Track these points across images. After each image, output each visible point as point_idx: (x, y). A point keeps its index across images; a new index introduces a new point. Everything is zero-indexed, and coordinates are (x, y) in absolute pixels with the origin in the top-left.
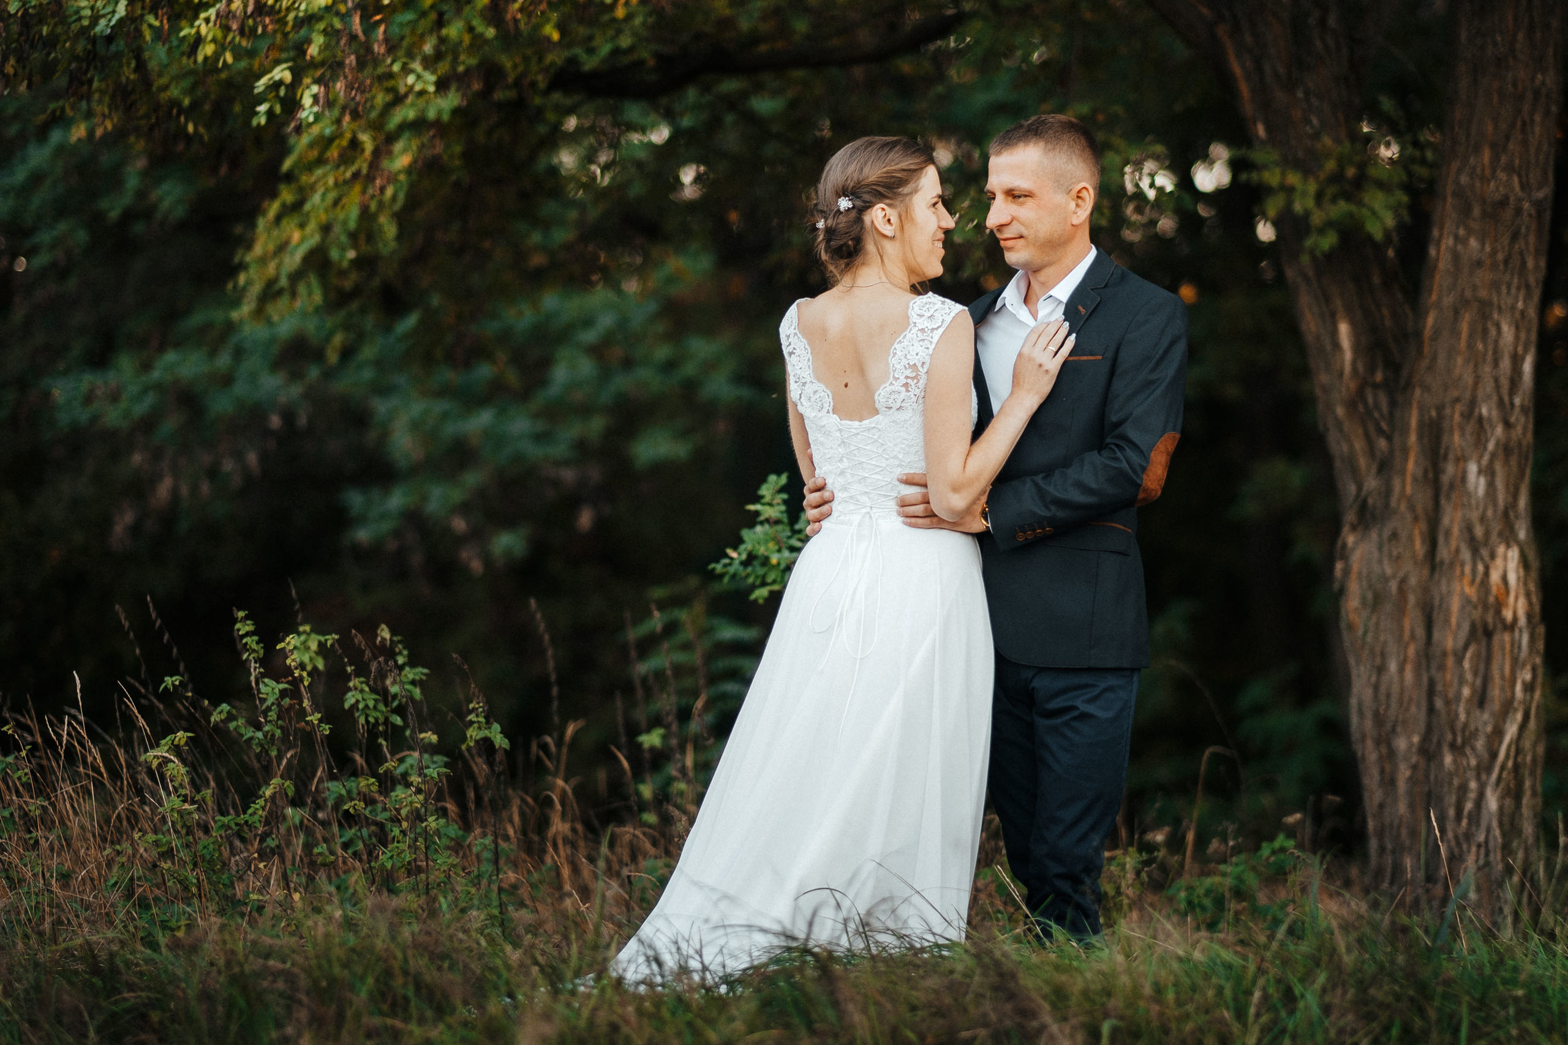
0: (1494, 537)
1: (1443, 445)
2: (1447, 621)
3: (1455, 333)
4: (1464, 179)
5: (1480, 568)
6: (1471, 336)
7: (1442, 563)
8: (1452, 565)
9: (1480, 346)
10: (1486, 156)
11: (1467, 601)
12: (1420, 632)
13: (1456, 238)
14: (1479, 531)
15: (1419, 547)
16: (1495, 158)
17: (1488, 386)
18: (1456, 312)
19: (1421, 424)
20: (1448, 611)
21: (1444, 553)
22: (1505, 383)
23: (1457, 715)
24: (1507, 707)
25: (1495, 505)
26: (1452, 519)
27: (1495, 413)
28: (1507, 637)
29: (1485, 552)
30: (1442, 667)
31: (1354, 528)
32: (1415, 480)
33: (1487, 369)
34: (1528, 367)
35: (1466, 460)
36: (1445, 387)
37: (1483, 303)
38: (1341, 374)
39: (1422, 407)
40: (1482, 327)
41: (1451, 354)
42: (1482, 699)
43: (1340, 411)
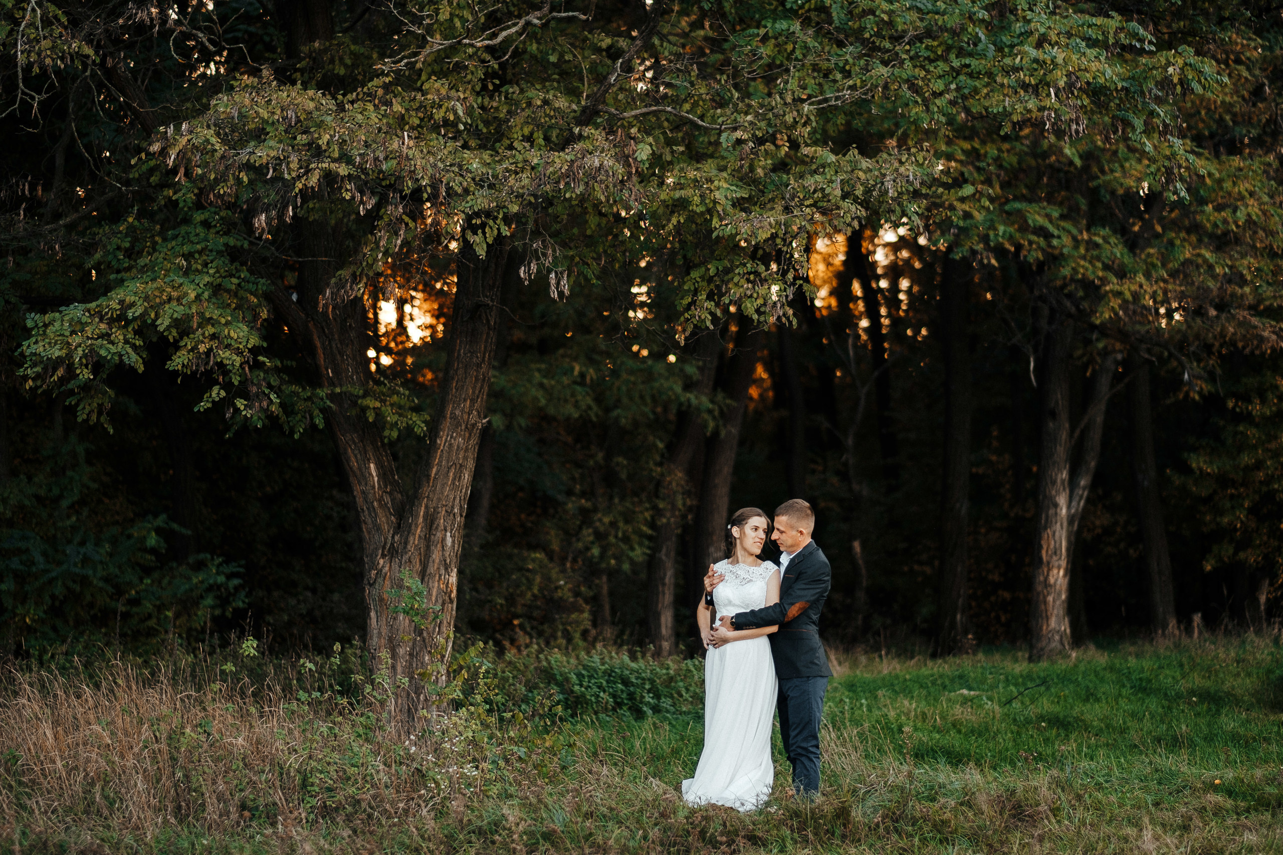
0: (452, 564)
1: (436, 523)
2: (431, 599)
3: (447, 476)
4: (457, 412)
5: (446, 576)
6: (454, 479)
7: (430, 574)
8: (435, 575)
9: (457, 483)
11: (439, 590)
13: (451, 437)
14: (448, 561)
15: (419, 566)
16: (471, 406)
17: (457, 501)
18: (449, 468)
19: (426, 514)
21: (431, 569)
22: (462, 499)
25: (454, 549)
26: (436, 556)
27: (459, 511)
28: (450, 606)
29: (448, 570)
31: (383, 556)
32: (420, 538)
33: (459, 492)
34: (469, 492)
35: (446, 530)
36: (439, 499)
37: (461, 466)
38: (374, 487)
39: (427, 507)
40: (458, 477)
41: (443, 485)
42: (440, 632)
43: (375, 504)
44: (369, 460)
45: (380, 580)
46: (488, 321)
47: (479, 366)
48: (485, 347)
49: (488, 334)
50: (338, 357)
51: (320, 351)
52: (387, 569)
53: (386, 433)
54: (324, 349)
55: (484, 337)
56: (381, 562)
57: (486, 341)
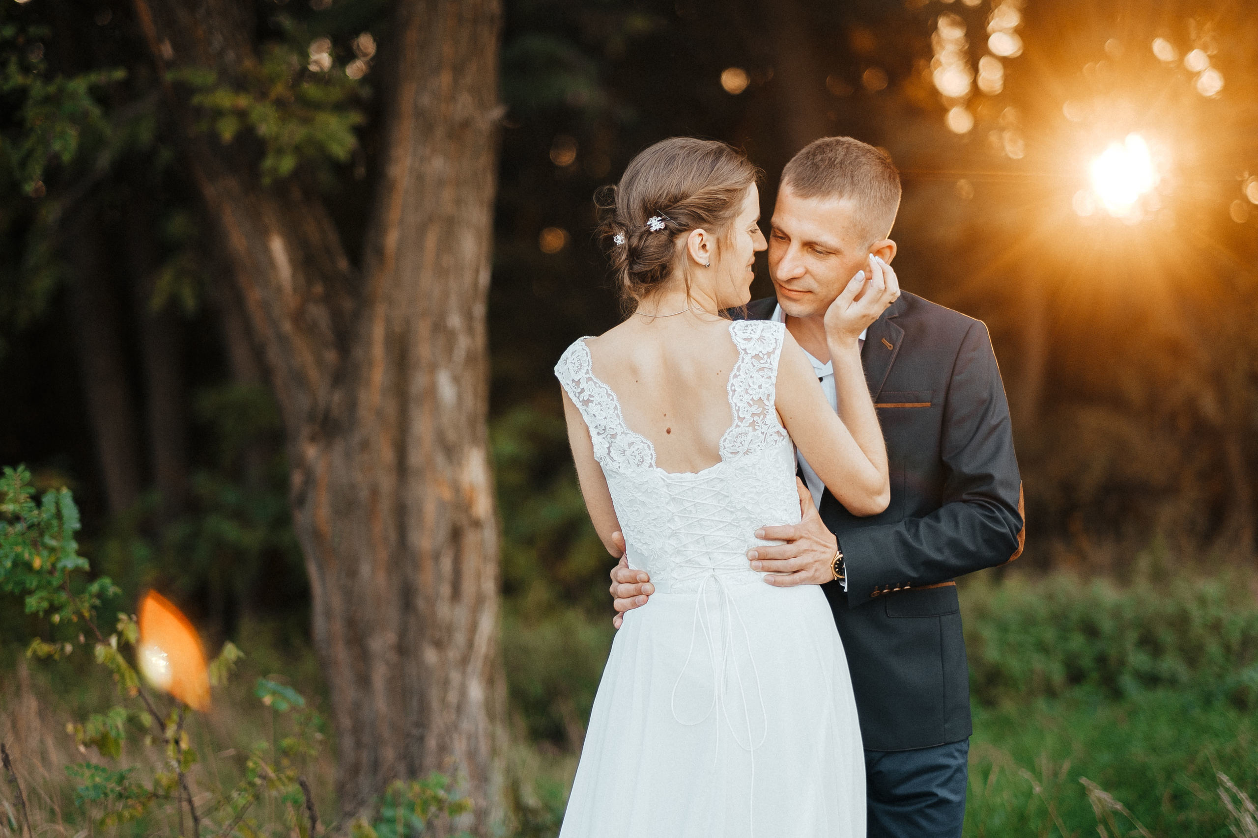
0: (465, 442)
1: (411, 356)
2: (422, 523)
3: (421, 248)
4: (426, 101)
6: (437, 252)
7: (412, 469)
8: (425, 470)
9: (447, 263)
10: (446, 78)
11: (441, 503)
12: (393, 536)
14: (451, 436)
15: (387, 454)
16: (456, 81)
17: (453, 302)
18: (422, 229)
19: (387, 337)
20: (421, 515)
21: (416, 458)
22: (468, 293)
23: (440, 613)
24: (481, 596)
25: (463, 409)
26: (422, 427)
27: (461, 323)
28: (475, 534)
29: (457, 456)
30: (420, 569)
31: (313, 439)
34: (485, 278)
35: (436, 369)
36: (412, 301)
37: (450, 221)
38: (279, 289)
39: (388, 321)
40: (448, 242)
41: (417, 269)
42: (456, 594)
43: (287, 327)
44: (267, 230)
45: (311, 493)
52: (322, 465)
53: (268, 163)
56: (311, 452)
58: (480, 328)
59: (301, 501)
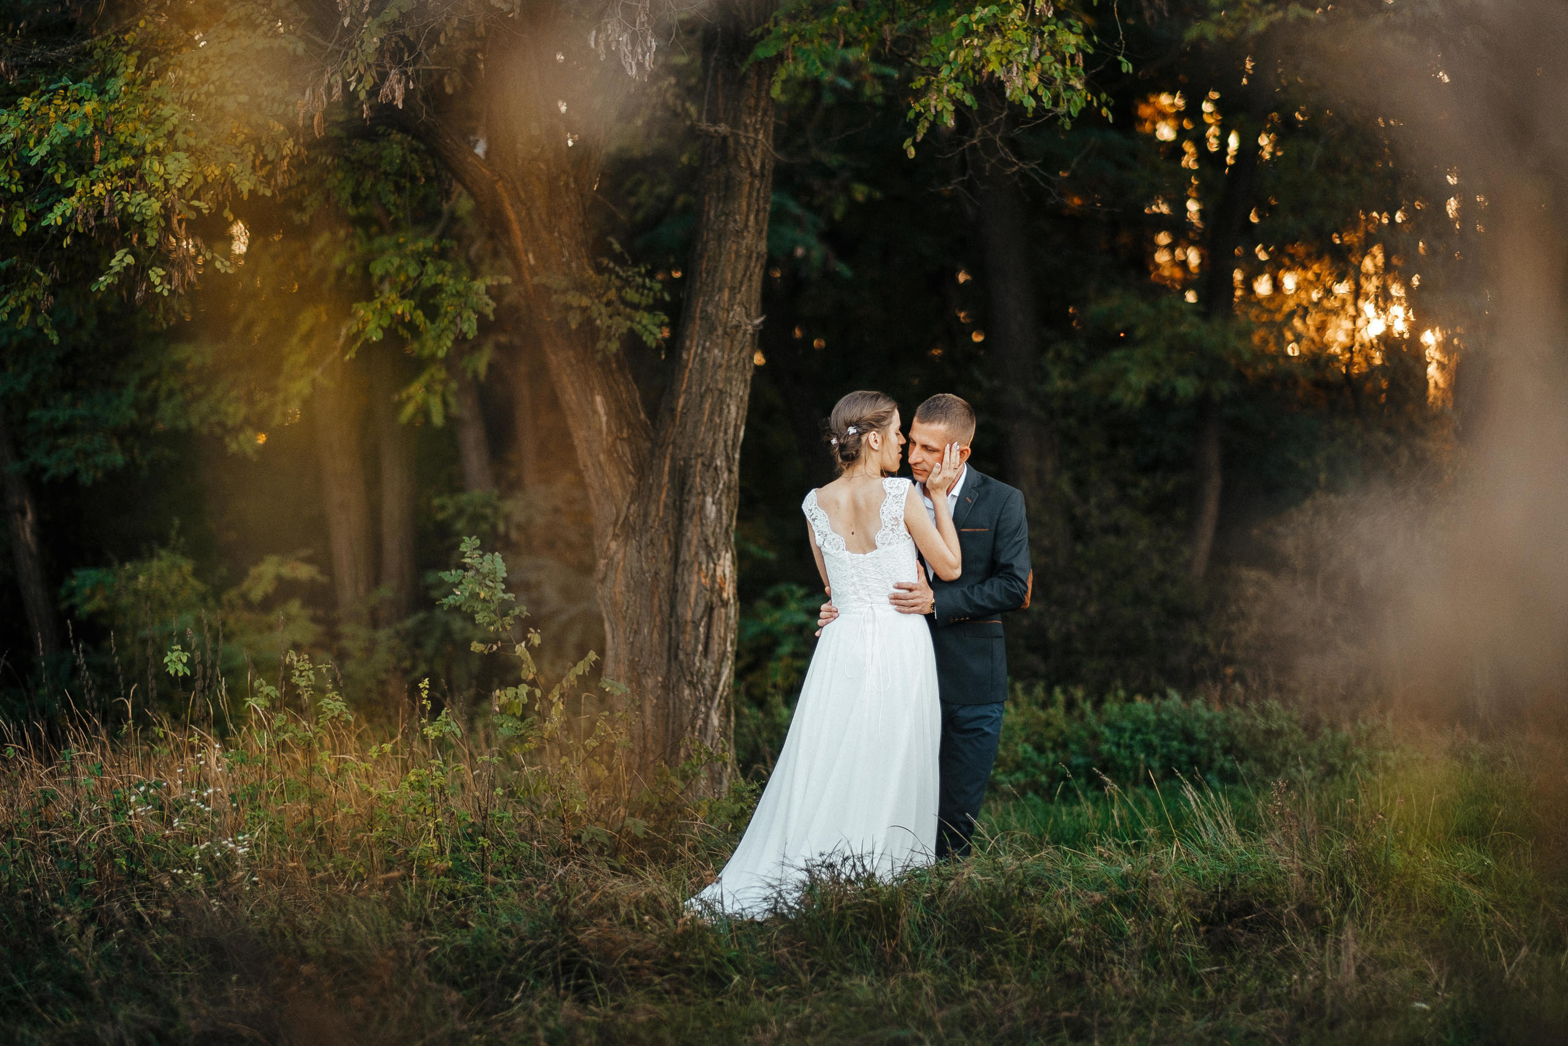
0: (720, 546)
1: (689, 483)
2: (688, 601)
3: (700, 408)
4: (709, 309)
5: (712, 565)
6: (712, 413)
7: (685, 562)
8: (692, 564)
9: (718, 421)
10: (726, 294)
11: (701, 587)
12: (666, 608)
13: (704, 348)
14: (711, 542)
15: (667, 551)
16: (732, 297)
17: (721, 446)
18: (702, 397)
19: (673, 470)
20: (688, 595)
21: (686, 555)
22: (730, 443)
23: (694, 664)
24: (723, 655)
25: (721, 523)
26: (692, 533)
27: (724, 464)
28: (723, 610)
29: (715, 555)
30: (684, 632)
31: (615, 536)
32: (666, 506)
33: (721, 435)
34: (742, 434)
35: (705, 495)
36: (692, 446)
37: (721, 392)
38: (600, 431)
39: (673, 459)
40: (719, 407)
41: (696, 425)
42: (706, 652)
43: (602, 457)
44: (592, 390)
45: (611, 574)
46: (750, 163)
47: (739, 234)
48: (749, 205)
49: (752, 184)
50: (544, 234)
51: (515, 227)
52: (620, 556)
53: (600, 345)
54: (521, 222)
55: (746, 189)
56: (613, 545)
57: (750, 194)
58: (736, 468)
59: (603, 581)
